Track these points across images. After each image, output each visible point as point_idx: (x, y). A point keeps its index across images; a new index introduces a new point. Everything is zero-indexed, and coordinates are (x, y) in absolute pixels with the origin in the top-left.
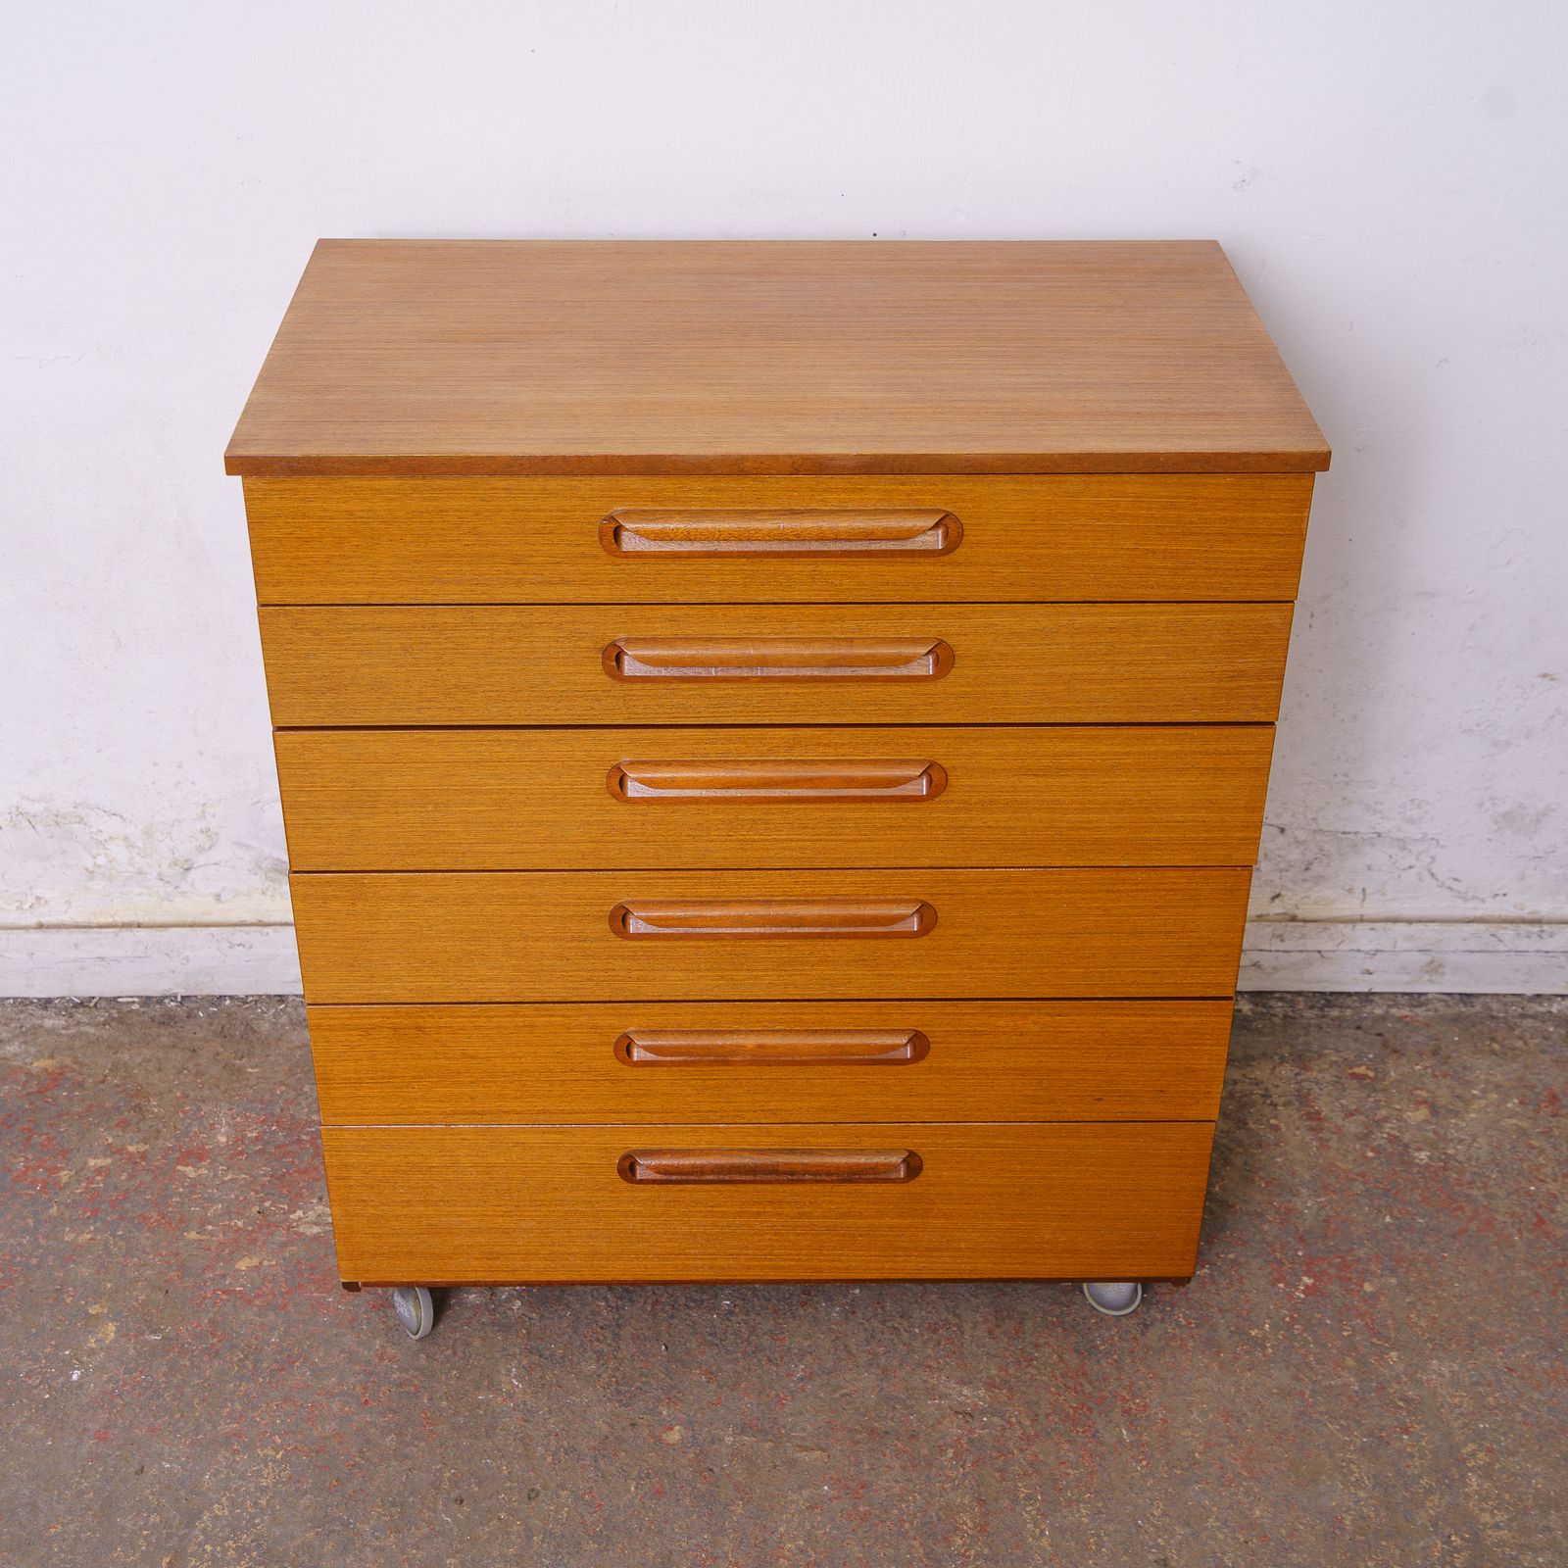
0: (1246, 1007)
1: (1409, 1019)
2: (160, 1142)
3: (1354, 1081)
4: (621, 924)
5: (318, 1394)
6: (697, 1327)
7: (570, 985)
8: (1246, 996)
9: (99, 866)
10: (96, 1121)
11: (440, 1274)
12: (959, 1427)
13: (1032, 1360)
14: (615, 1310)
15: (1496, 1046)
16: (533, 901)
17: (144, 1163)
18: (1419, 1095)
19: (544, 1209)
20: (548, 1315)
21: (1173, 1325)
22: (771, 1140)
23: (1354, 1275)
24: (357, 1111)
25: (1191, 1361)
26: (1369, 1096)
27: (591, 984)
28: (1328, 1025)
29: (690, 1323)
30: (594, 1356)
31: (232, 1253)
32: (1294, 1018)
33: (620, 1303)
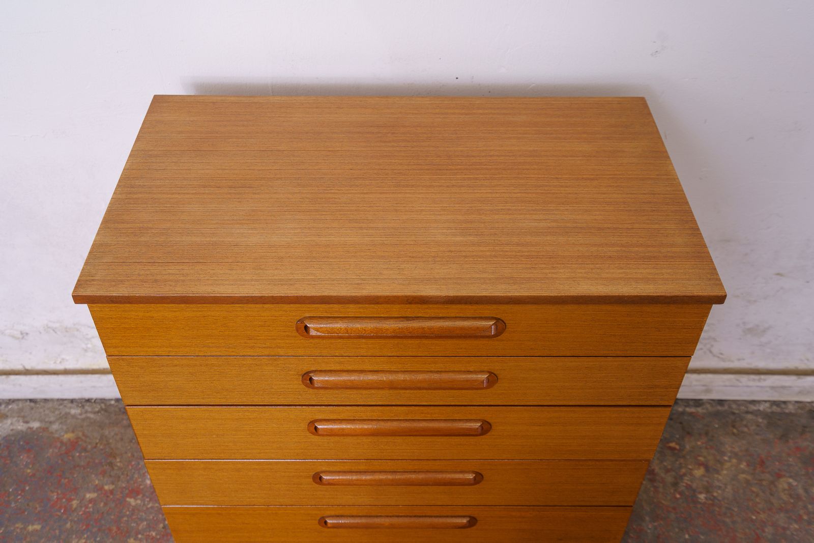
1: (694, 414)
3: (670, 452)
15: (735, 431)
17: (112, 497)
18: (699, 460)
26: (676, 460)
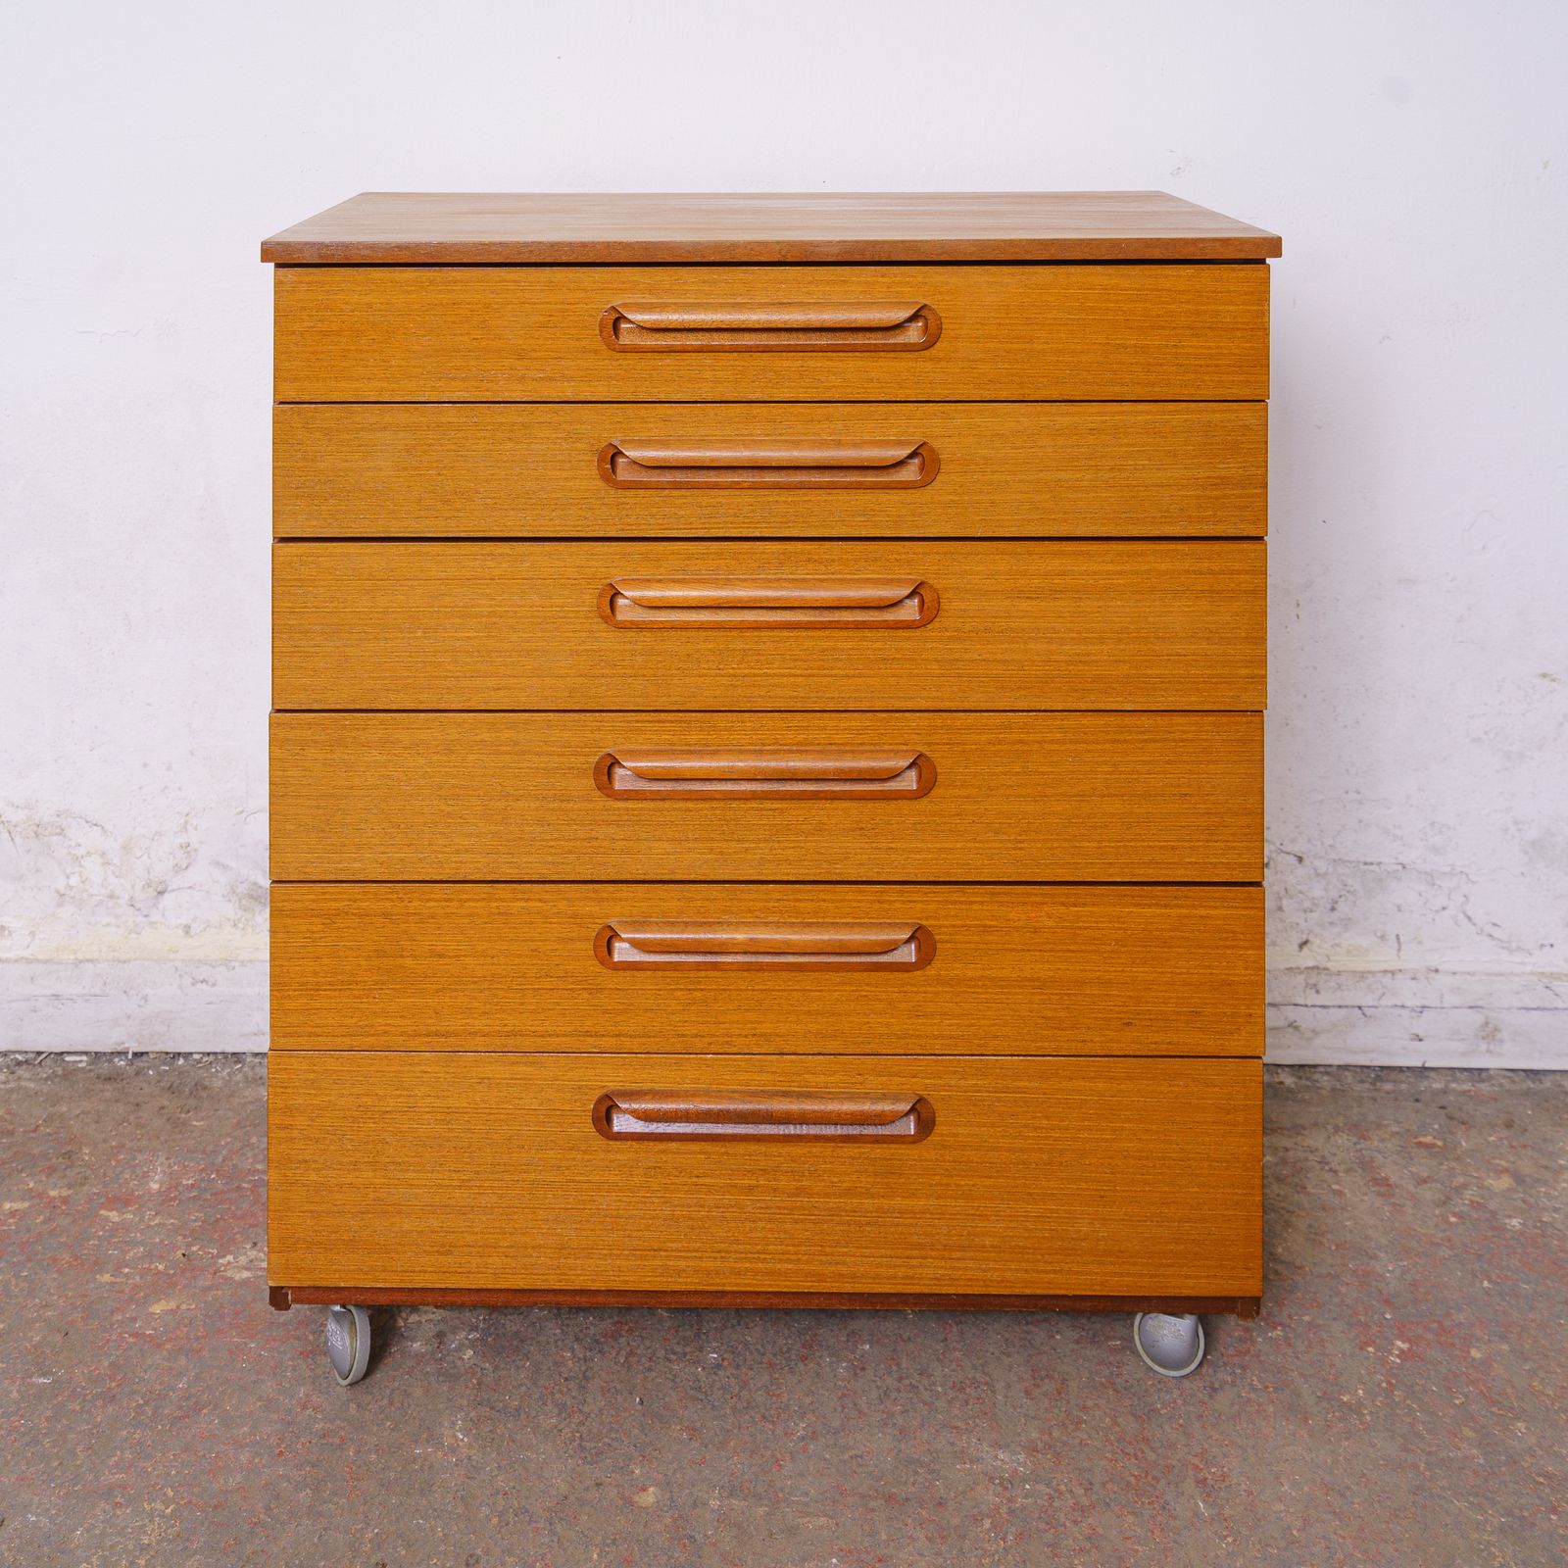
0: (1289, 1080)
1: (1472, 1093)
2: (85, 1187)
3: (1422, 1150)
4: (605, 778)
6: (678, 1380)
7: (550, 859)
8: (1286, 1069)
9: (72, 887)
10: (20, 1167)
11: (383, 1276)
12: (995, 1495)
13: (1081, 1423)
14: (582, 1362)
16: (517, 749)
17: (64, 1208)
18: (1498, 1165)
19: (508, 1177)
20: (504, 1366)
21: (1247, 1388)
22: (765, 1077)
23: (1457, 1341)
24: (310, 1029)
25: (1274, 1428)
26: (1442, 1164)
27: (572, 858)
28: (1382, 1097)
30: (556, 1410)
31: (147, 1296)
32: (1343, 1091)
33: (588, 1354)
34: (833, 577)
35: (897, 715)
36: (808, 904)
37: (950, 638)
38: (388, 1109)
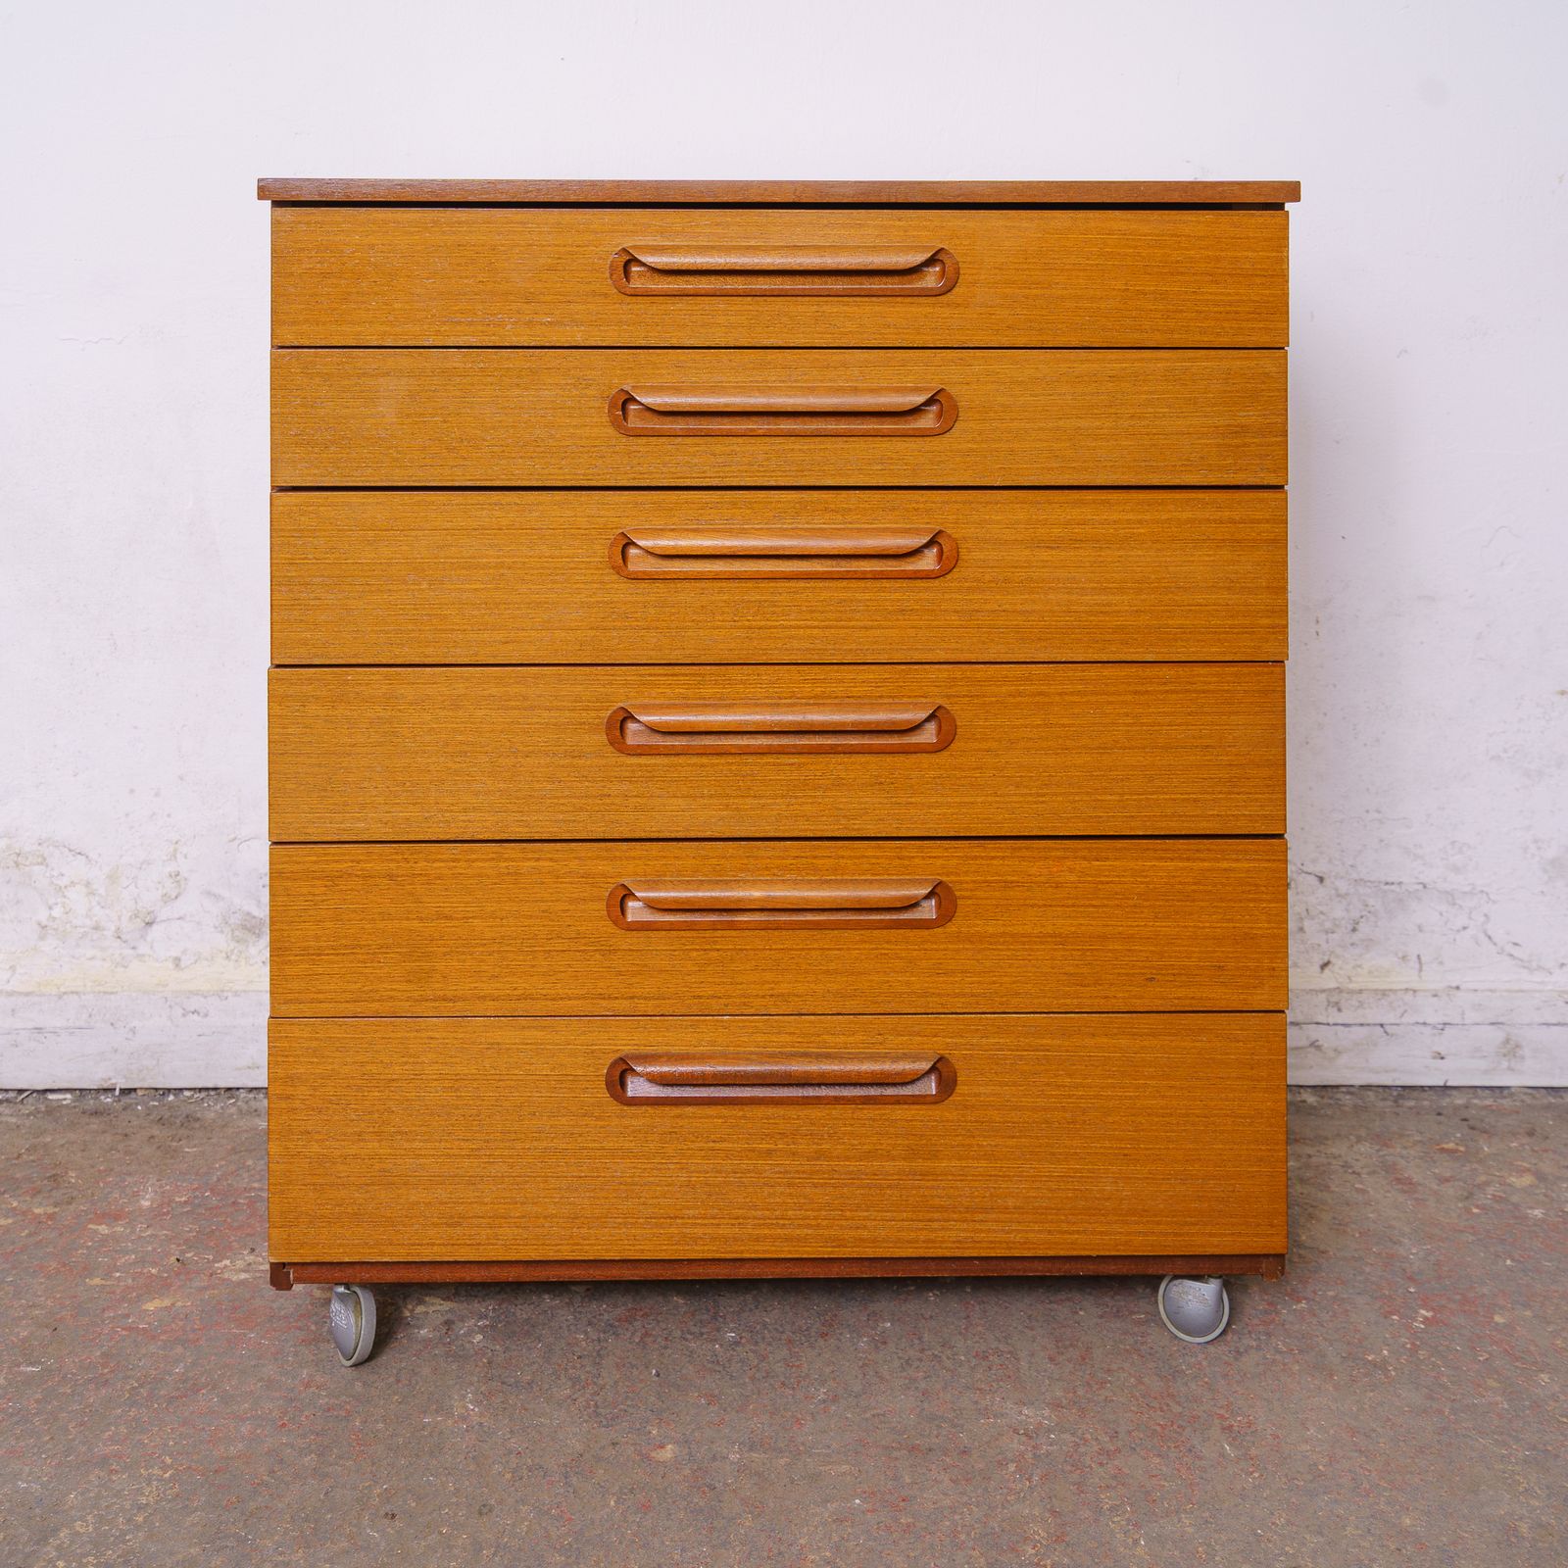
1: (1494, 1108)
2: (72, 1207)
3: (1445, 1155)
4: (618, 733)
5: (224, 1419)
7: (561, 817)
8: (1309, 1089)
9: (54, 919)
11: (390, 1249)
16: (526, 704)
17: (50, 1223)
19: (519, 1145)
20: (514, 1347)
22: (783, 1038)
23: (1480, 1309)
24: (312, 996)
26: (1463, 1166)
27: (583, 815)
28: (1404, 1113)
29: (687, 1353)
30: (570, 1383)
31: (139, 1296)
32: (1366, 1107)
34: (850, 526)
35: (916, 667)
36: (826, 861)
37: (969, 588)
38: (395, 1077)
